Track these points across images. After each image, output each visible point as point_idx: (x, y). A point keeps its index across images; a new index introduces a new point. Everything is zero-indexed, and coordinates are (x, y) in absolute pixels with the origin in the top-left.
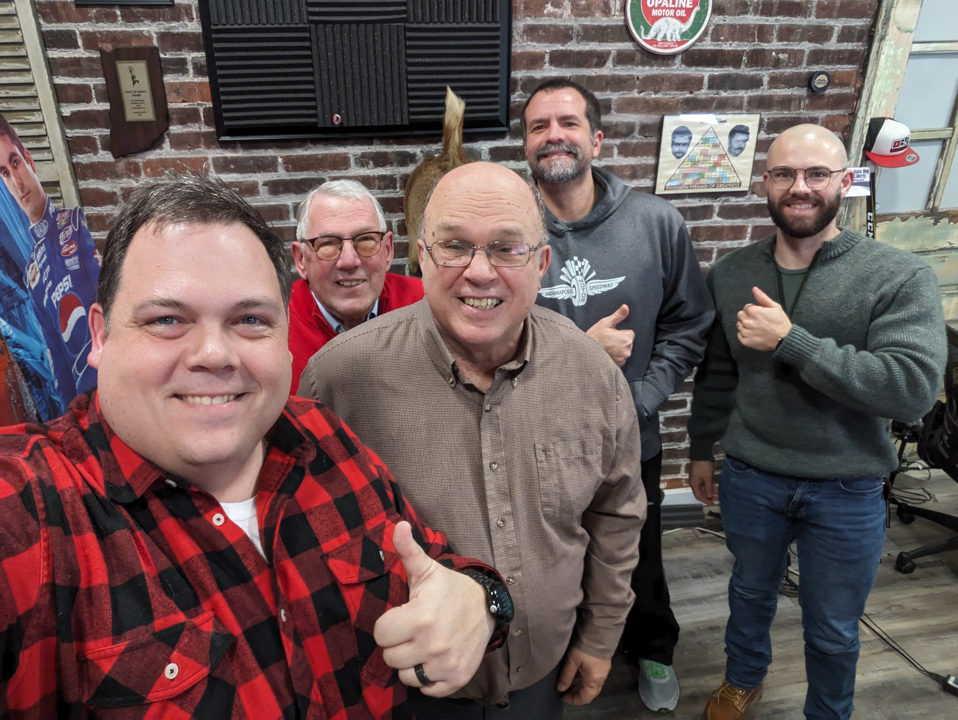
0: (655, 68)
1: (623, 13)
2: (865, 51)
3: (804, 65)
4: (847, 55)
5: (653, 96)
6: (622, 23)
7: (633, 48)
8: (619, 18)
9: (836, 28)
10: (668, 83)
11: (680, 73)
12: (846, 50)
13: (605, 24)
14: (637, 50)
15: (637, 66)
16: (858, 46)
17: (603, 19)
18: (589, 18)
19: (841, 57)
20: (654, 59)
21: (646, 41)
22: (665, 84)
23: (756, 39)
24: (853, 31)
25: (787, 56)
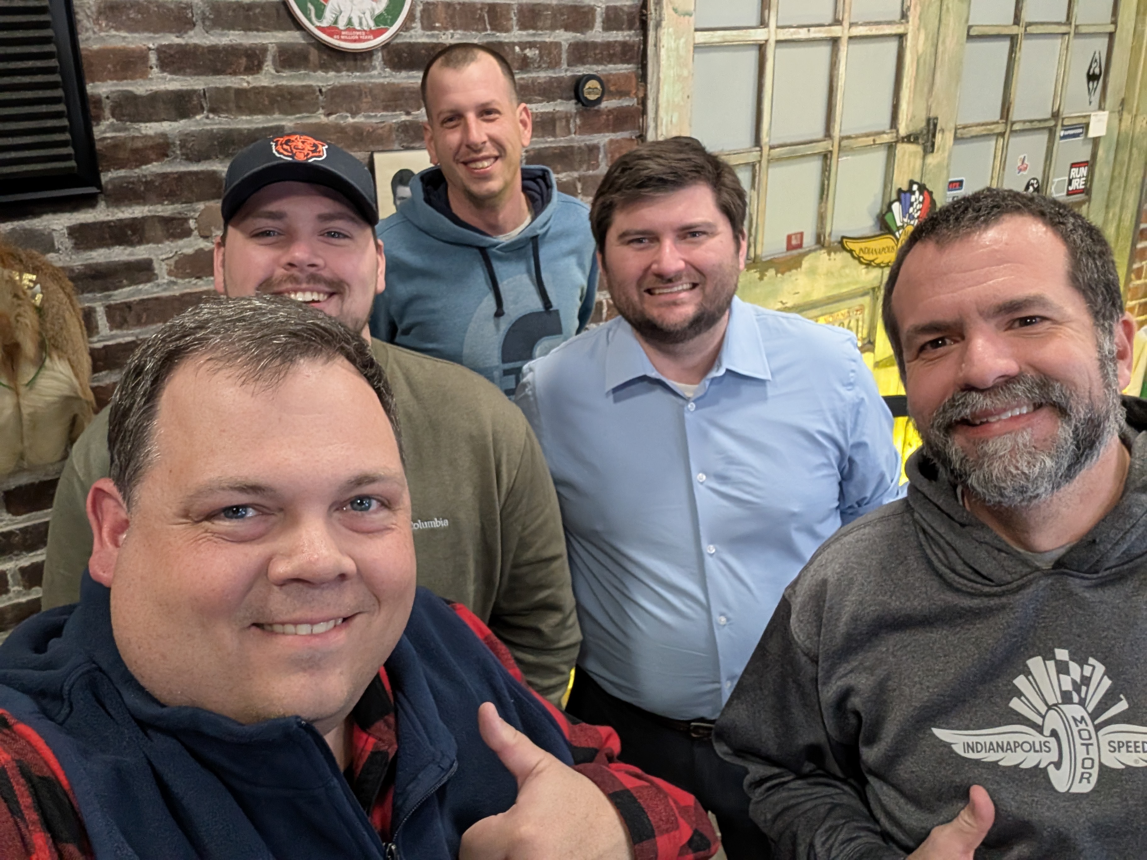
0: (344, 73)
2: (640, 43)
3: (565, 66)
4: (618, 49)
5: (350, 120)
7: (303, 42)
9: (598, 9)
10: (369, 99)
11: (386, 81)
12: (616, 42)
14: (312, 44)
15: (315, 71)
16: (630, 36)
19: (612, 52)
20: (338, 60)
21: (322, 29)
22: (365, 100)
23: (488, 27)
24: (621, 14)
25: (537, 52)
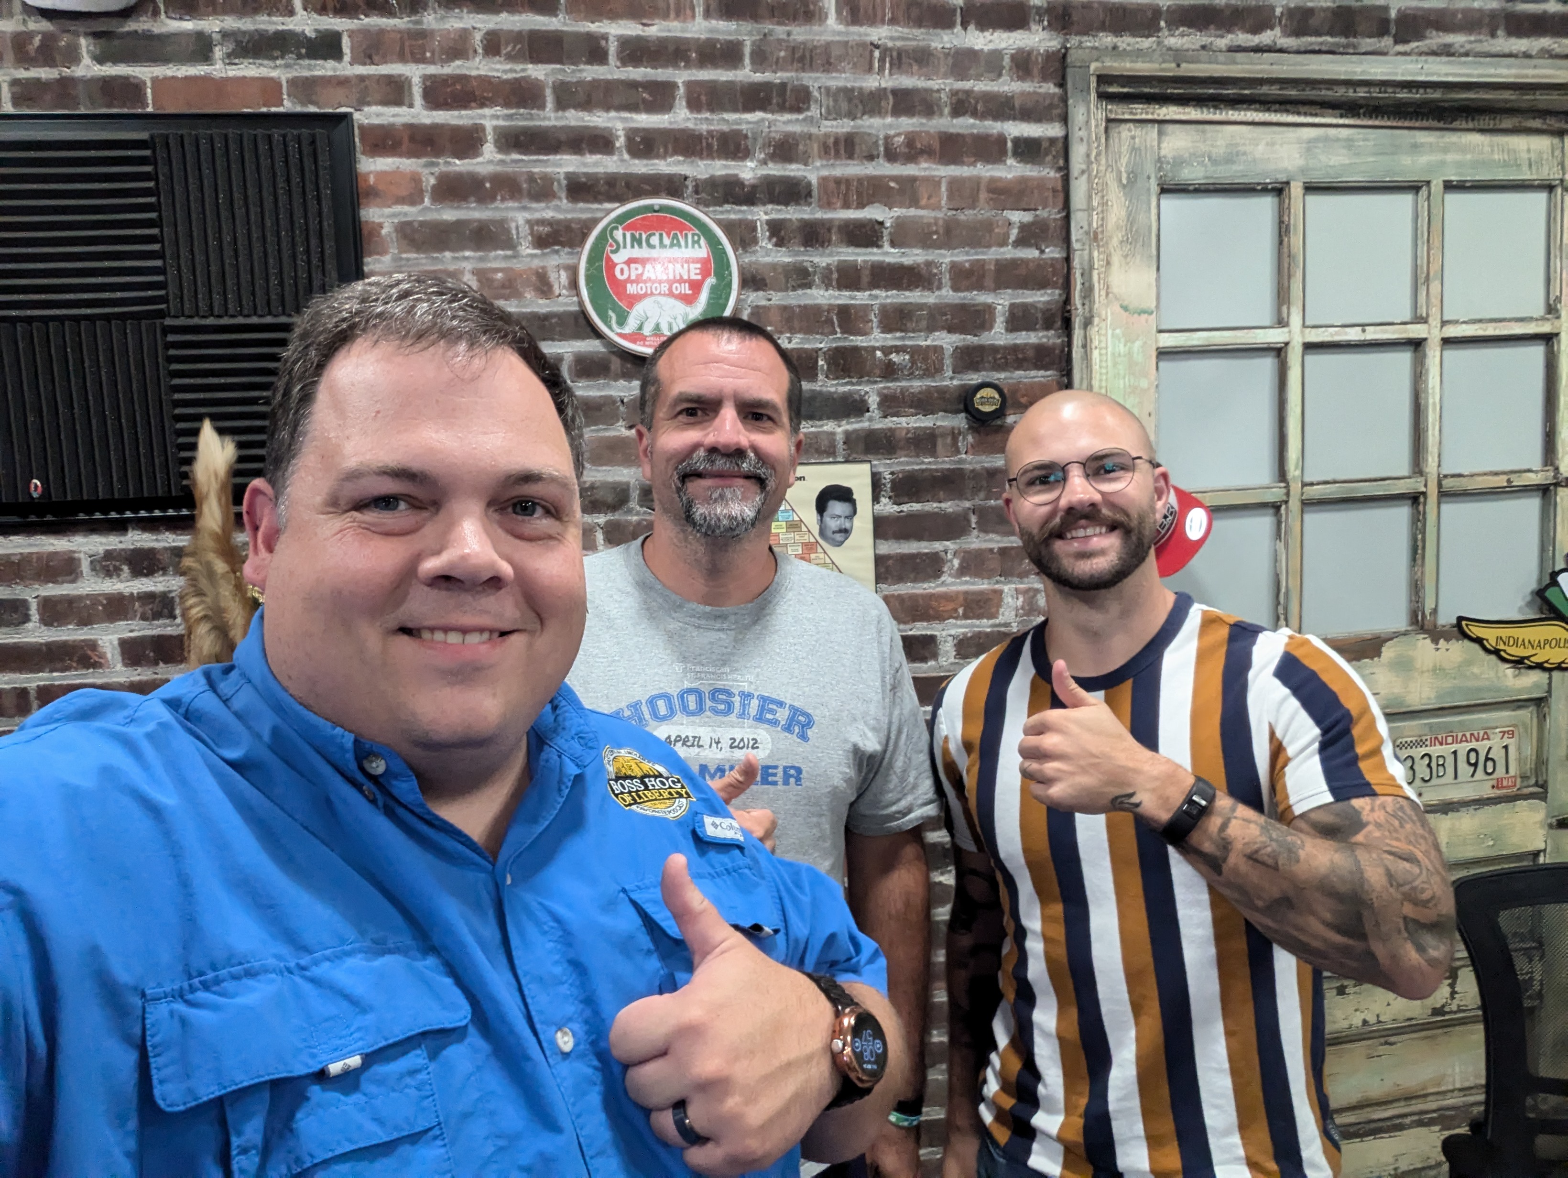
1: (574, 292)
2: (1063, 346)
3: (948, 374)
4: (1030, 353)
6: (575, 308)
7: (603, 350)
8: (568, 300)
9: (999, 307)
12: (1026, 345)
13: (544, 310)
14: (613, 353)
16: (1048, 338)
17: (541, 301)
18: (514, 302)
19: (1020, 356)
21: (624, 336)
23: (838, 330)
24: (1033, 311)
25: (907, 357)
